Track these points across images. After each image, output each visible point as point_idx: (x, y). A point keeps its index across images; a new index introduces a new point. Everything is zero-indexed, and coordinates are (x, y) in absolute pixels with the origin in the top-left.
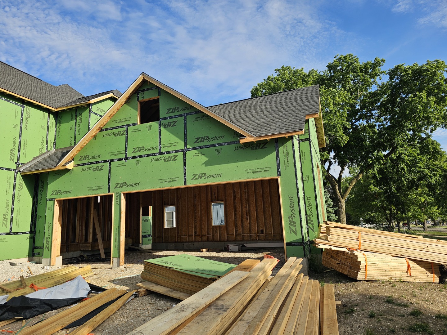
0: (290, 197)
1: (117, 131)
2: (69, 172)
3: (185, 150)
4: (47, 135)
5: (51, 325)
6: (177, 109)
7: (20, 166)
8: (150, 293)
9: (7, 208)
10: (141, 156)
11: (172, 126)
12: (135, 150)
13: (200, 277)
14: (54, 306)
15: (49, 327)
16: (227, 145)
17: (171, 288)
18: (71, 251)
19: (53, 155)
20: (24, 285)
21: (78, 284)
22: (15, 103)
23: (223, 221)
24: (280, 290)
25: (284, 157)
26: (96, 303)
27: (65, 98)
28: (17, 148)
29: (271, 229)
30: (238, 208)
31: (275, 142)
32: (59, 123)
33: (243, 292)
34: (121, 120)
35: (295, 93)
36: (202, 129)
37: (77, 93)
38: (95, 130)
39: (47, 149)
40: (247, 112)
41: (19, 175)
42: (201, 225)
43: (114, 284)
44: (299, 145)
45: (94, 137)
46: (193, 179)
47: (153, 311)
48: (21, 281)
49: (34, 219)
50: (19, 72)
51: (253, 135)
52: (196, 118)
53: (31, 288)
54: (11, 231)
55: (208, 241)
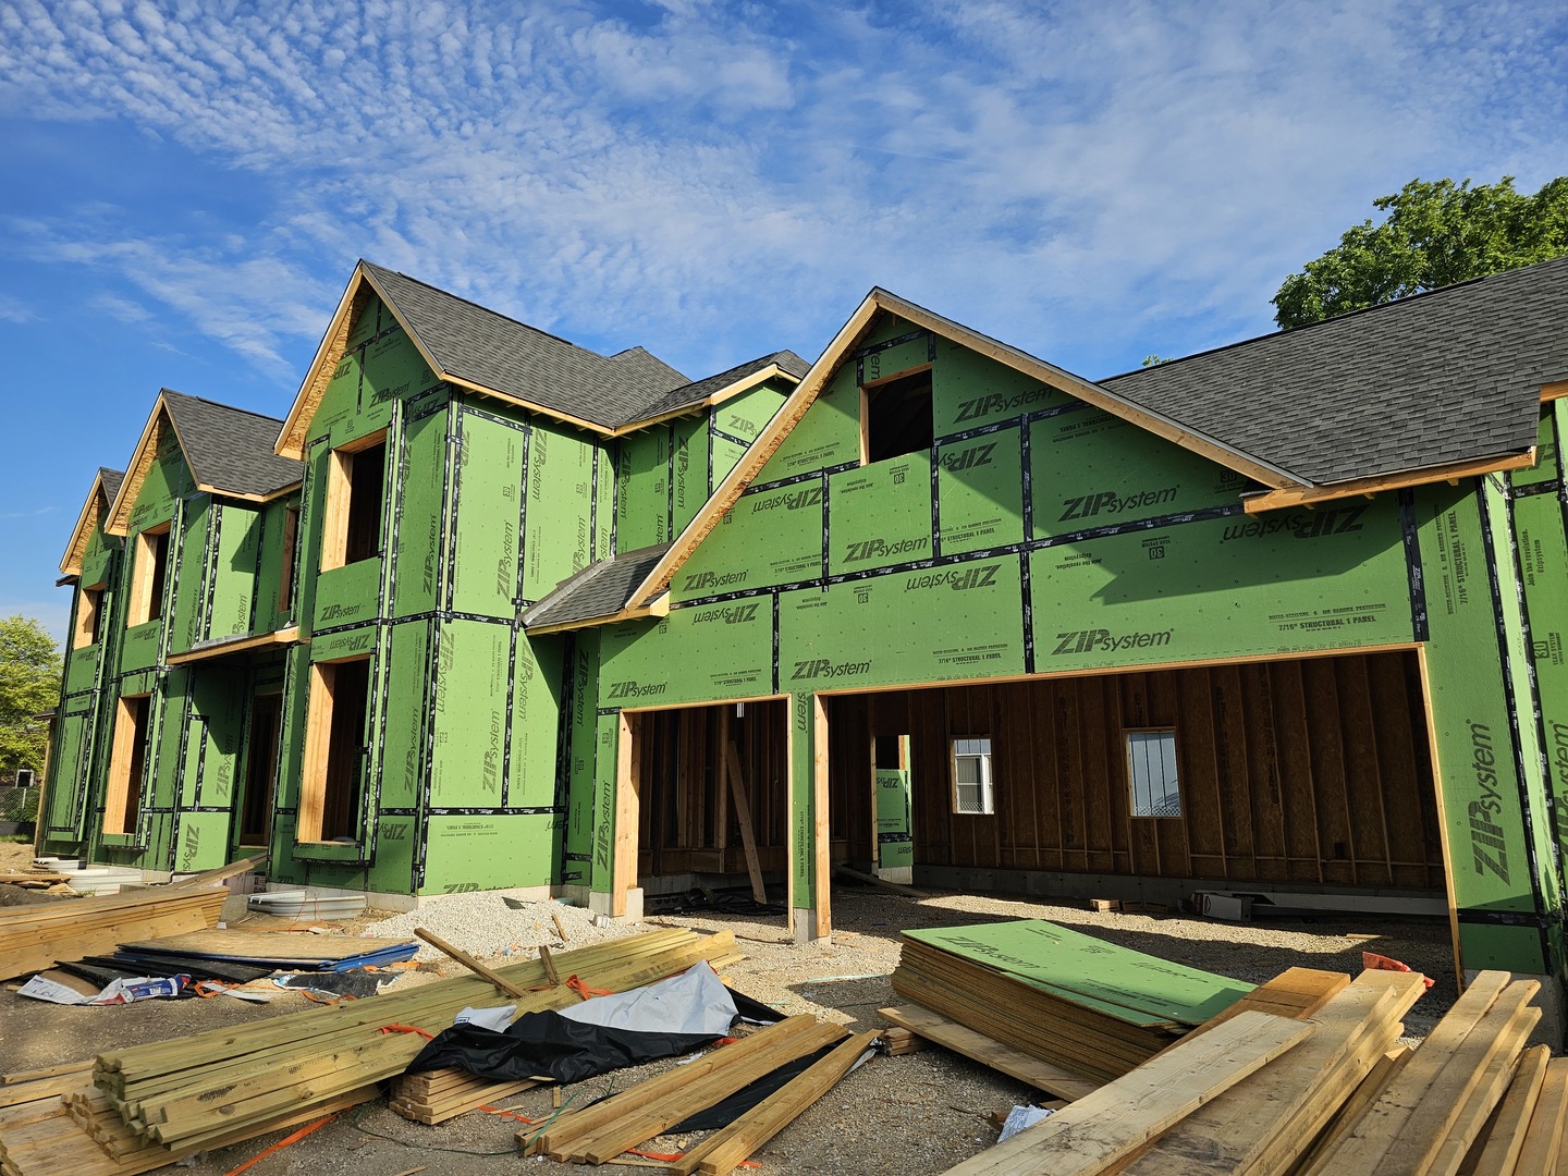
0: (1474, 726)
1: (794, 490)
2: (657, 626)
3: (1026, 548)
4: (593, 513)
5: (631, 1114)
6: (993, 401)
7: (524, 609)
8: (924, 1046)
9: (494, 734)
10: (873, 573)
11: (977, 464)
12: (853, 553)
13: (1108, 1017)
14: (637, 1052)
15: (629, 1119)
16: (1192, 520)
17: (998, 1040)
18: (666, 873)
19: (608, 574)
20: (552, 976)
21: (701, 990)
22: (506, 421)
23: (1172, 797)
24: (1450, 1110)
25: (1444, 564)
26: (758, 1059)
27: (636, 392)
28: (515, 556)
29: (1381, 839)
30: (1237, 753)
31: (1401, 505)
32: (624, 472)
33: (1290, 1102)
34: (809, 455)
35: (1483, 294)
36: (1090, 466)
37: (670, 371)
38: (731, 491)
39: (593, 555)
40: (1267, 390)
41: (521, 636)
42: (1088, 811)
43: (806, 999)
44: (1512, 512)
45: (727, 515)
46: (1057, 651)
47: (942, 1114)
48: (542, 962)
49: (563, 770)
50: (513, 327)
51: (1303, 482)
52: (1067, 429)
53: (572, 987)
54: (506, 803)
55: (1118, 870)
